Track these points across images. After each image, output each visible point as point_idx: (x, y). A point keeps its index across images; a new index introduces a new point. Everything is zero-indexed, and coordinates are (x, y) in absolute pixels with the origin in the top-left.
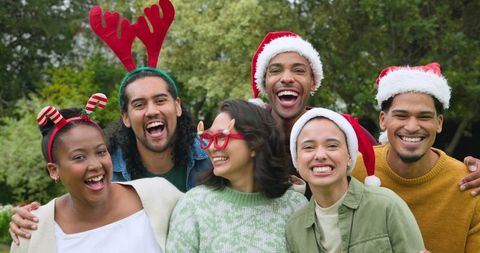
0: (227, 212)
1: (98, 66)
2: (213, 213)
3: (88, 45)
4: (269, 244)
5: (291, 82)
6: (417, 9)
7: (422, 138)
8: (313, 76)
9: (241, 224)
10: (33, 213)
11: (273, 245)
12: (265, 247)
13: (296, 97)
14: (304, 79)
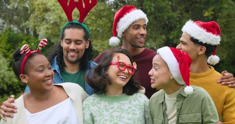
0: (106, 106)
1: (9, 34)
2: (99, 108)
3: (4, 23)
4: (129, 119)
6: (170, 8)
9: (114, 111)
10: (12, 104)
11: (131, 120)
12: (127, 121)
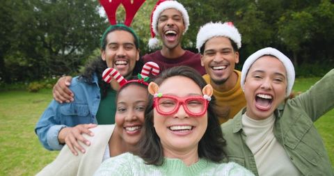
5: (173, 25)
7: (226, 66)
8: (184, 23)
13: (175, 35)
14: (179, 24)
